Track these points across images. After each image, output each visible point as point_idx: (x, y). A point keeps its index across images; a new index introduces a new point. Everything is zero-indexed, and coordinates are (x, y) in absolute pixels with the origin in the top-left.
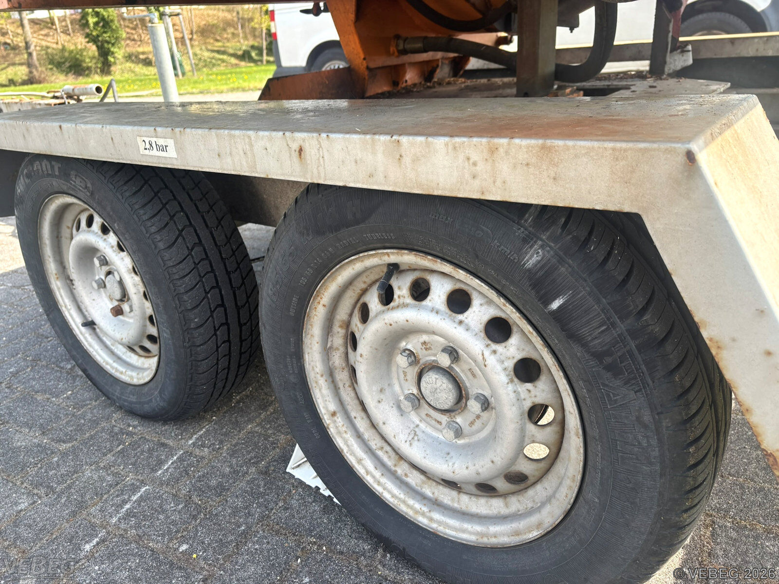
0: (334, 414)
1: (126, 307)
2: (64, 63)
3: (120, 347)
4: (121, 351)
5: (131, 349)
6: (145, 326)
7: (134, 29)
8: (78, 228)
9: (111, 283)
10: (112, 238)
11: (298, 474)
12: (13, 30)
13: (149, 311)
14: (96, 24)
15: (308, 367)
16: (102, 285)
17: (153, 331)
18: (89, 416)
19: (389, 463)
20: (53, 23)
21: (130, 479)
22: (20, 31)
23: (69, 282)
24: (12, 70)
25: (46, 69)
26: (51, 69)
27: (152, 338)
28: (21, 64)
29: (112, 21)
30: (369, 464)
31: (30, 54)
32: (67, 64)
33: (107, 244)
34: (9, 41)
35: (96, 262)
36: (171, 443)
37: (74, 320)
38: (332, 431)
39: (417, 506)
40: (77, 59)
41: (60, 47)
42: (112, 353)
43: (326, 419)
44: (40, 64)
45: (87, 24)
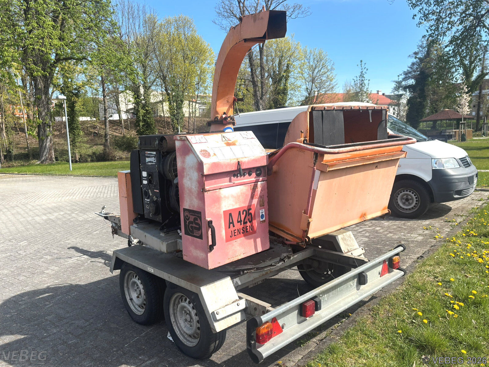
0: (174, 322)
1: (140, 296)
2: (123, 145)
3: (137, 306)
4: (137, 307)
5: (139, 307)
6: (143, 301)
7: (163, 128)
8: (133, 277)
9: (138, 290)
10: (140, 281)
11: (169, 338)
12: (100, 126)
13: (145, 298)
14: (143, 126)
15: (170, 312)
16: (136, 290)
17: (145, 303)
18: (127, 323)
19: (183, 333)
20: (121, 123)
21: (135, 335)
22: (103, 127)
23: (128, 289)
24: (95, 147)
25: (113, 148)
26: (116, 148)
27: (144, 304)
28: (101, 145)
29: (152, 124)
30: (179, 332)
31: (106, 140)
32: (125, 146)
33: (139, 282)
34: (96, 132)
35: (136, 285)
36: (144, 330)
37: (128, 298)
38: (173, 325)
39: (185, 341)
40: (130, 143)
41: (122, 135)
42: (135, 307)
43: (172, 323)
44: (111, 145)
45: (139, 125)
